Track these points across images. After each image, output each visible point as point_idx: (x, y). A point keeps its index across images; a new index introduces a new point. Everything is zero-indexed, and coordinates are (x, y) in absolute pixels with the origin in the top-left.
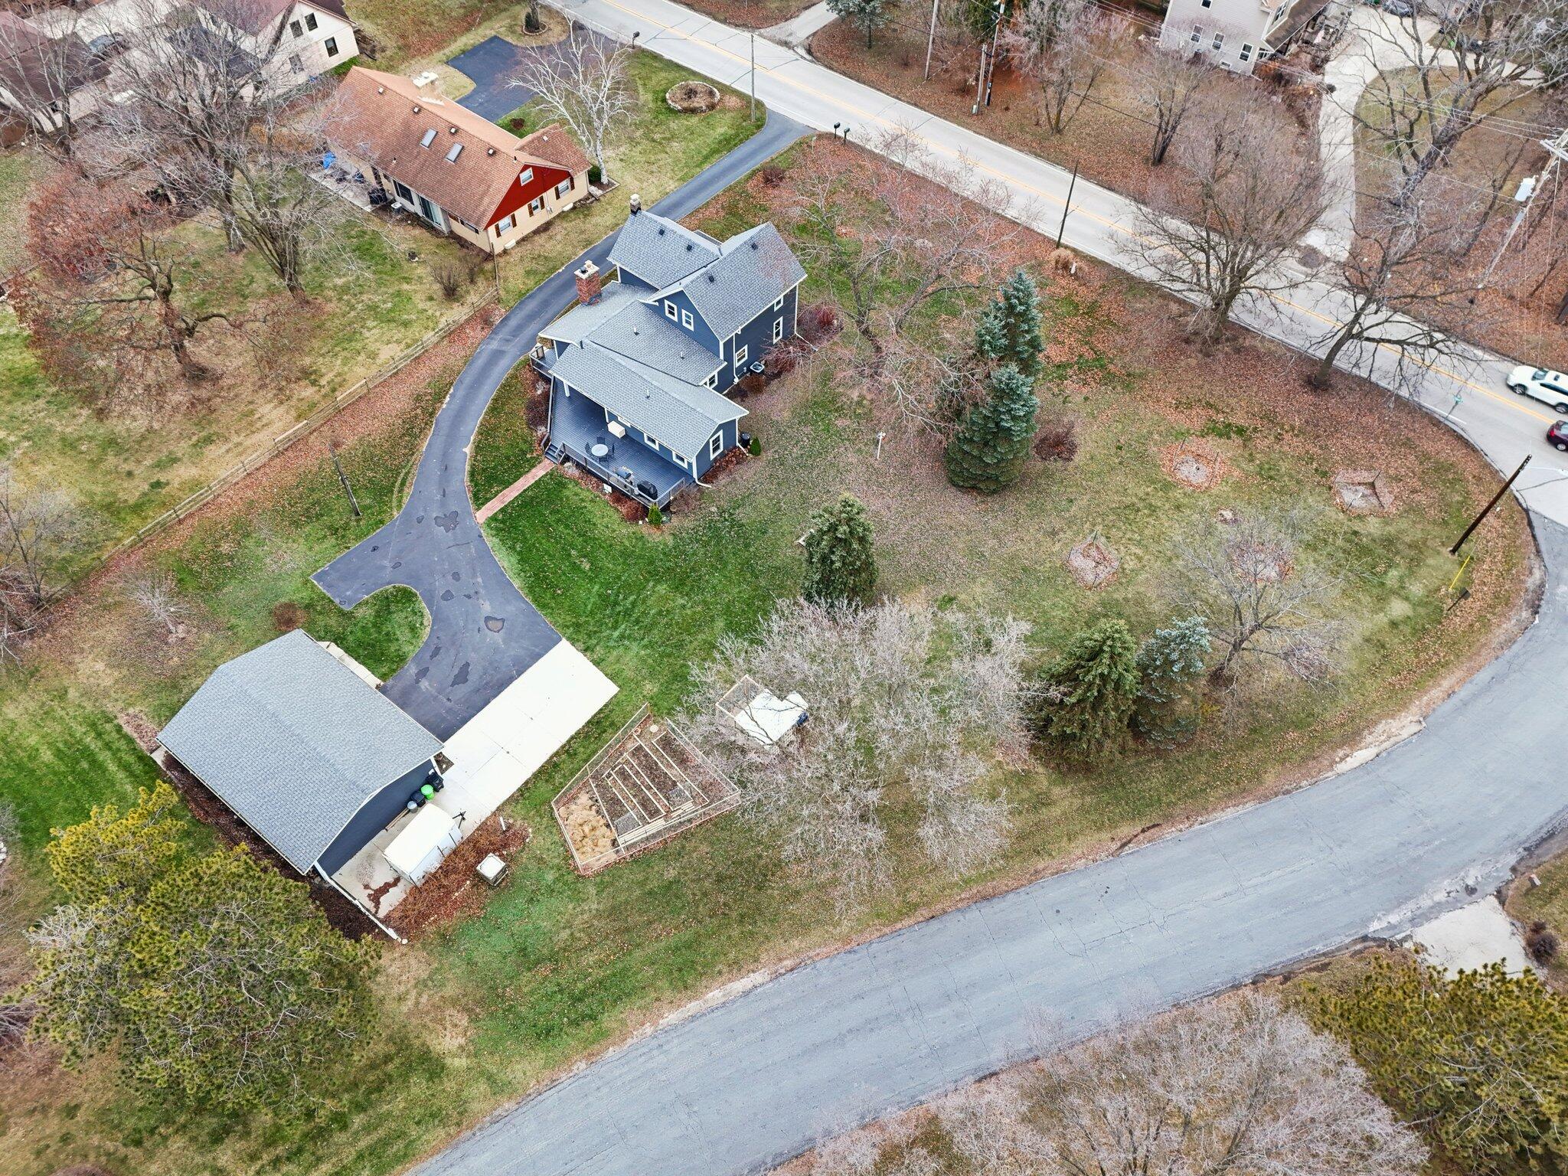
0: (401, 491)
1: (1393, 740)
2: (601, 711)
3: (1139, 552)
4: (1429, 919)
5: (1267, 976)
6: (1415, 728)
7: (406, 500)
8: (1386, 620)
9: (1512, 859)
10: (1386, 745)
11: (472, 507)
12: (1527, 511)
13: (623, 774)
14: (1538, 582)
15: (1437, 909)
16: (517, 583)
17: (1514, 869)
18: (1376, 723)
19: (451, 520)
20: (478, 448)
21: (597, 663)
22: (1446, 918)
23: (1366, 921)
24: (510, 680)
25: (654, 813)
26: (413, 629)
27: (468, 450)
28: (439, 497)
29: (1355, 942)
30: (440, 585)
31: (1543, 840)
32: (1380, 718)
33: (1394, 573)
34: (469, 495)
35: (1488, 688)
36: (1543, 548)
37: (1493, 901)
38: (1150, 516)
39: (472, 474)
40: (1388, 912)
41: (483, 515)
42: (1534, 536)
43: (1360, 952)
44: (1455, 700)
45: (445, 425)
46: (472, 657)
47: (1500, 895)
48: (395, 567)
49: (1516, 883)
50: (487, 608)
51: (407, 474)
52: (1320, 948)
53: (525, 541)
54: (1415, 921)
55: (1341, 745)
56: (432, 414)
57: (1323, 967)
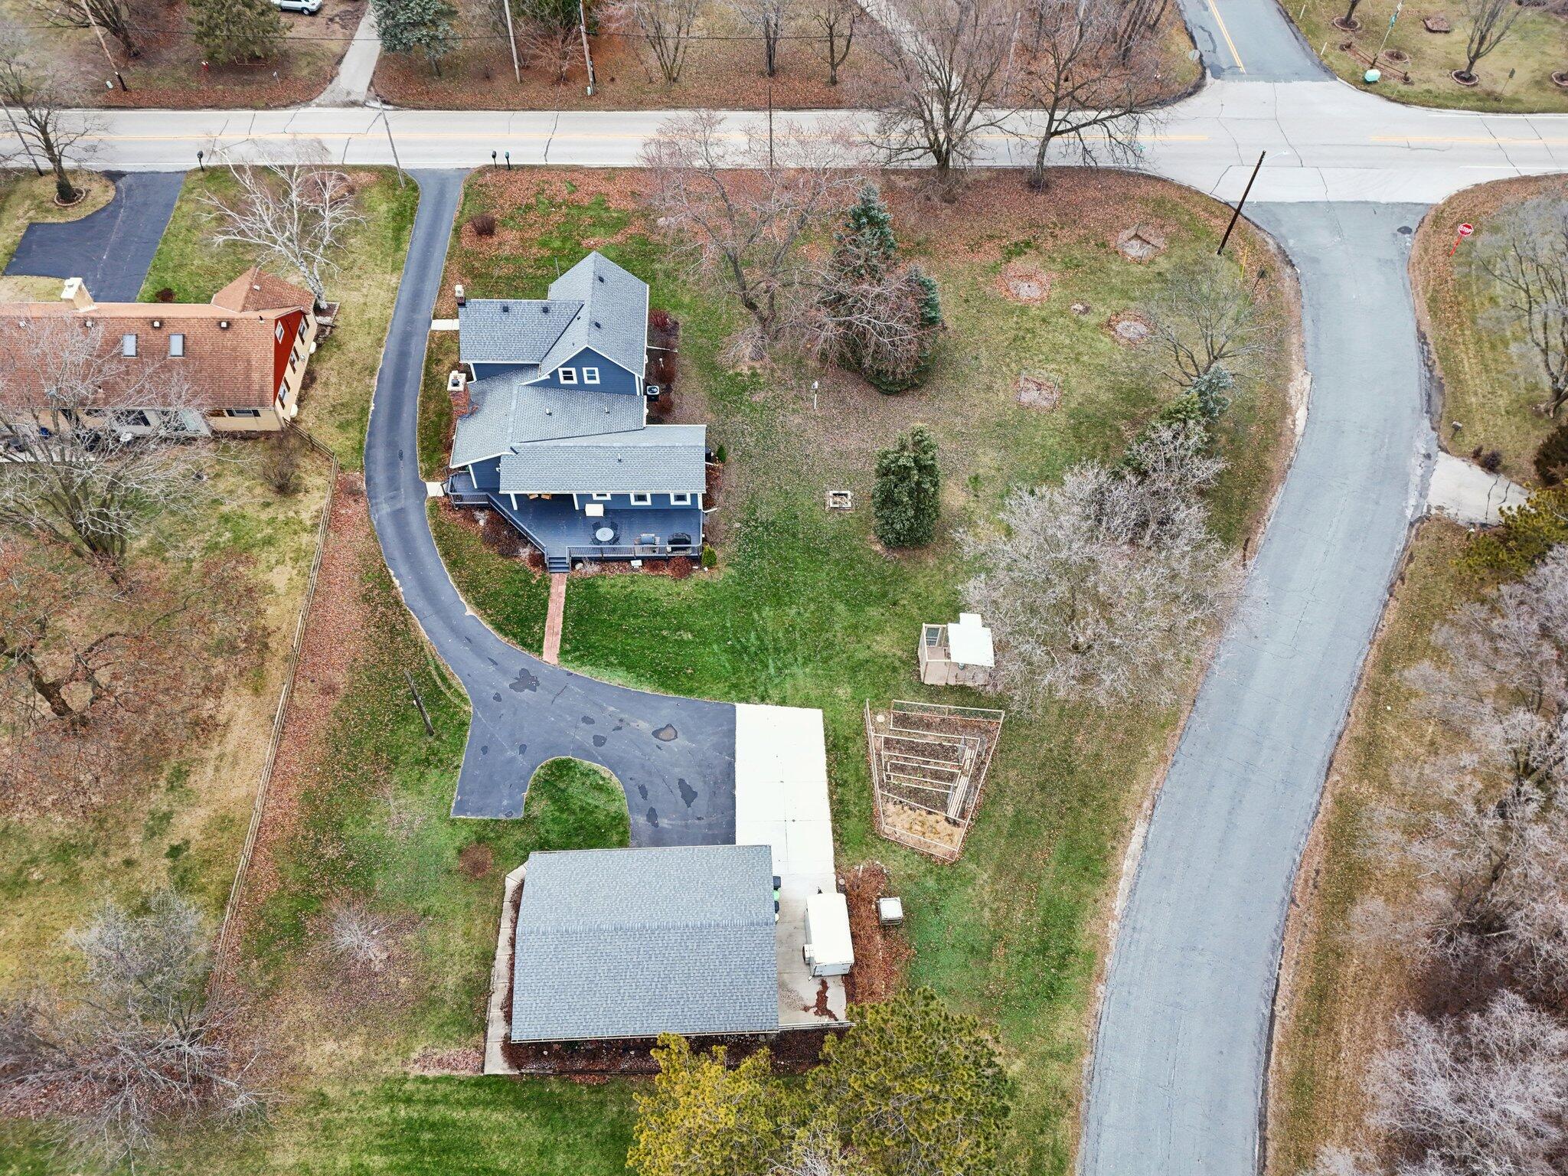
0: (450, 687)
1: (1305, 394)
2: (827, 736)
3: (1054, 366)
4: (1427, 489)
5: (1392, 585)
6: (1308, 380)
7: (464, 690)
9: (1426, 423)
10: (1305, 399)
11: (534, 656)
12: (1227, 204)
13: (896, 768)
14: (1276, 246)
15: (1425, 480)
16: (647, 689)
17: (1433, 429)
18: (1286, 390)
19: (526, 680)
20: (480, 605)
21: (783, 702)
22: (1433, 480)
23: (1402, 513)
24: (731, 768)
25: (952, 777)
26: (600, 788)
27: (470, 611)
28: (492, 668)
29: (1410, 531)
30: (583, 735)
31: (1428, 401)
32: (1285, 385)
33: (1205, 287)
34: (519, 648)
35: (1316, 328)
36: (1258, 223)
37: (1441, 454)
38: (1034, 337)
39: (499, 628)
40: (1406, 500)
41: (550, 656)
43: (1417, 534)
44: (1309, 348)
45: (421, 604)
46: (678, 772)
47: (1442, 449)
48: (523, 749)
49: (1442, 436)
50: (645, 726)
51: (437, 668)
52: (1399, 547)
53: (613, 651)
54: (1423, 494)
55: (1284, 416)
56: (398, 603)
57: (1411, 558)
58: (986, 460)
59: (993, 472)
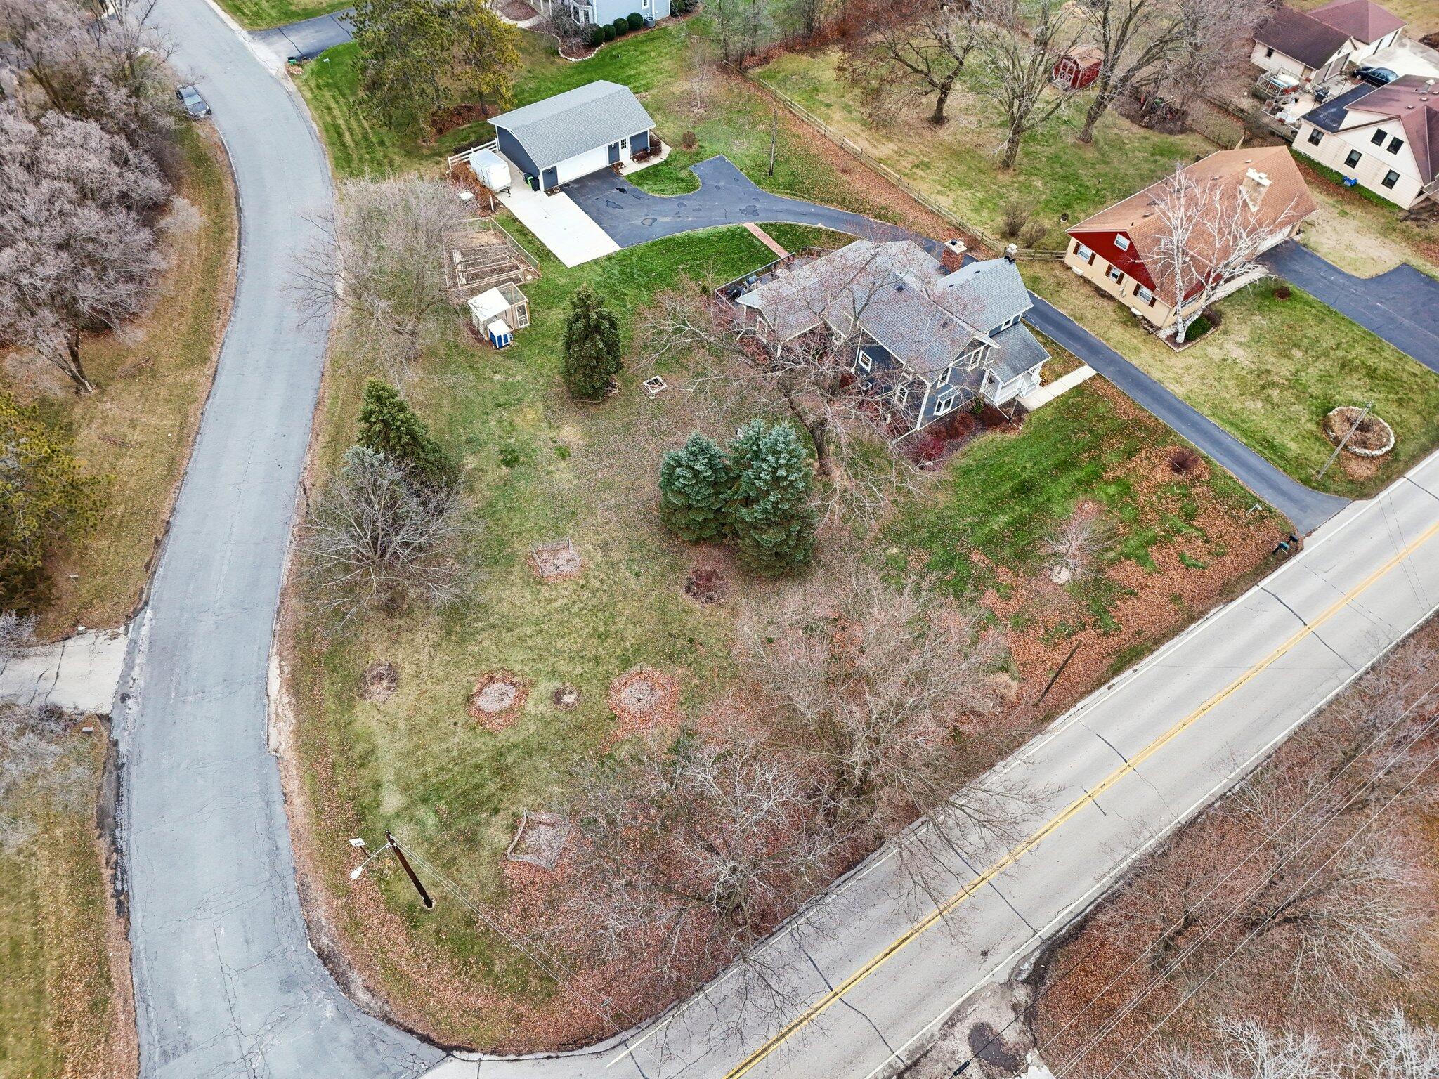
0: (787, 193)
1: (273, 717)
2: (557, 258)
3: (557, 604)
4: (128, 653)
5: (167, 532)
6: (273, 743)
7: (777, 195)
8: (385, 779)
9: (123, 748)
10: (273, 709)
11: (760, 222)
12: (448, 1050)
14: (353, 987)
15: (129, 666)
16: (679, 234)
17: (115, 744)
18: (296, 715)
19: (751, 212)
20: (819, 231)
21: (595, 261)
22: (120, 666)
23: (154, 609)
24: (600, 223)
26: (661, 190)
28: (775, 209)
29: (149, 596)
30: (692, 203)
31: (119, 786)
32: (300, 723)
33: (431, 821)
34: (772, 222)
35: (271, 836)
36: (390, 1030)
37: (105, 711)
38: (595, 630)
39: (793, 225)
40: (152, 627)
41: (751, 227)
42: (411, 1032)
43: (140, 596)
44: (278, 797)
45: (851, 218)
46: (626, 211)
47: (105, 718)
48: (717, 187)
49: (105, 738)
50: (664, 220)
51: (803, 197)
52: (160, 571)
54: (134, 642)
55: (294, 673)
56: (862, 212)
57: (147, 567)
58: (566, 476)
59: (553, 468)
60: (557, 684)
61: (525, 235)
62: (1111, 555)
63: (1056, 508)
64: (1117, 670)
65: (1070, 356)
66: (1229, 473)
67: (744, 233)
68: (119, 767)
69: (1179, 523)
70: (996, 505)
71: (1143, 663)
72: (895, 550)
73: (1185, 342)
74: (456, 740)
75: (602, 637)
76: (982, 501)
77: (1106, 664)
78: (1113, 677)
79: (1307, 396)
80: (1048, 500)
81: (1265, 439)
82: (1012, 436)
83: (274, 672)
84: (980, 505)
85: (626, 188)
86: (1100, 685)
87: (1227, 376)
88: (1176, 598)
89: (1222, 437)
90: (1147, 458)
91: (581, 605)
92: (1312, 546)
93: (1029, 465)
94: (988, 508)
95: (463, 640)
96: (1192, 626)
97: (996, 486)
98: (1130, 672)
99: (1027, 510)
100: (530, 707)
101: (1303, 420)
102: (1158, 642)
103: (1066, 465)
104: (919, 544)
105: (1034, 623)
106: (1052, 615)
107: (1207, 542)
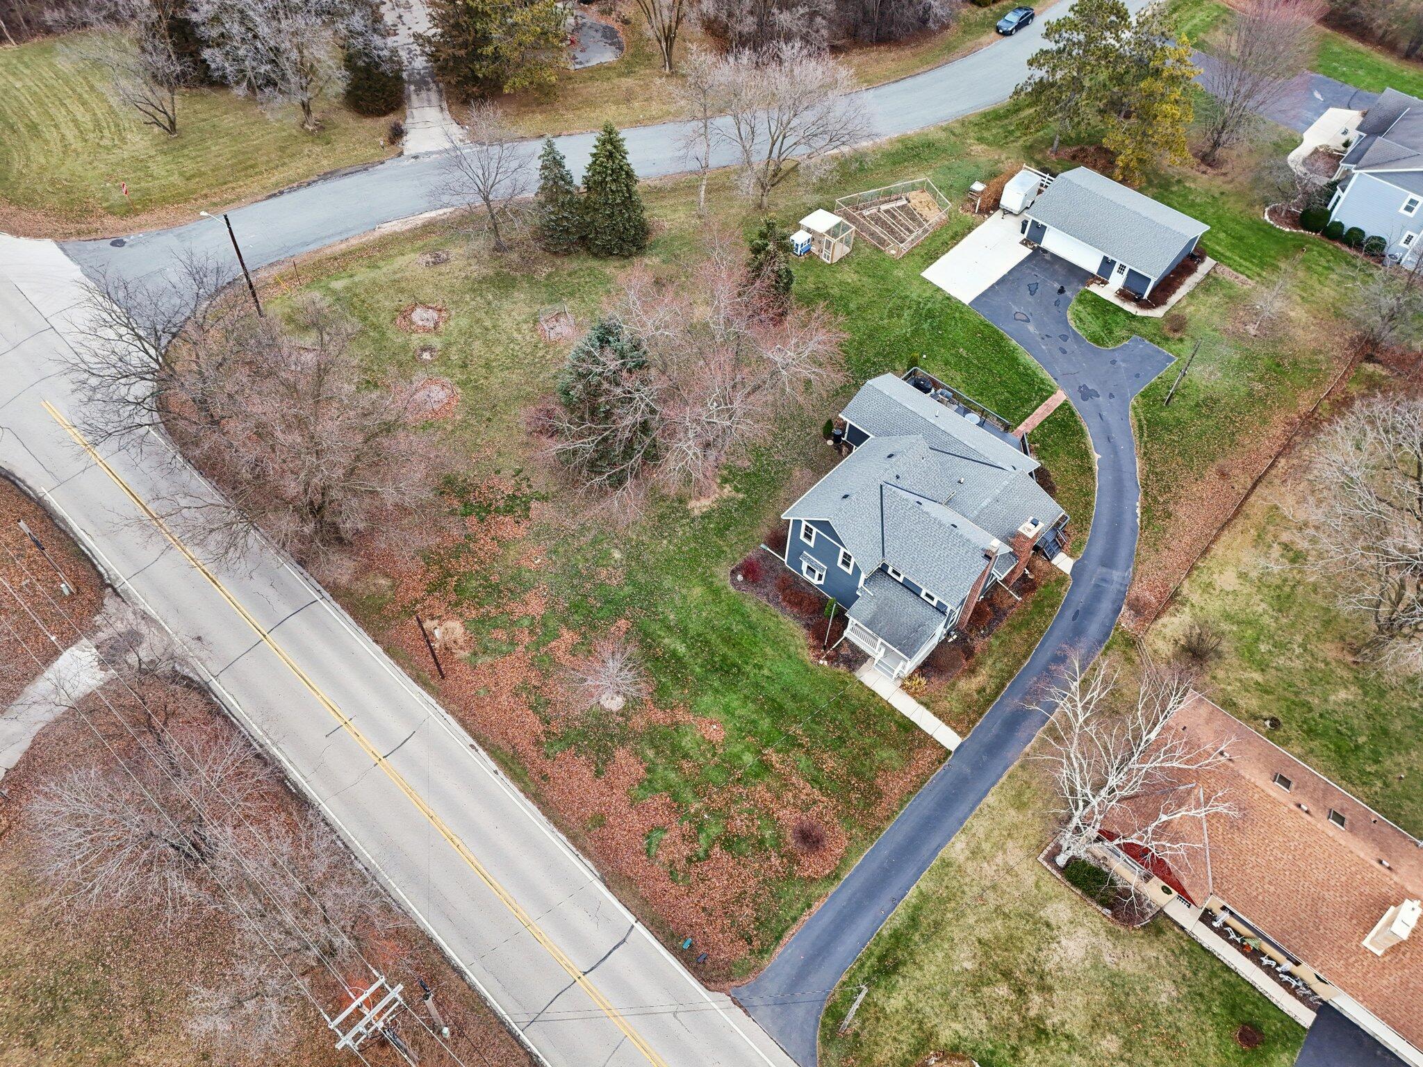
0: (1140, 420)
1: (405, 220)
3: (515, 335)
4: (450, 149)
6: (385, 225)
7: (1131, 413)
8: (356, 278)
9: (381, 166)
10: (411, 218)
11: (1071, 403)
15: (440, 152)
16: (1014, 342)
17: (382, 163)
18: (408, 230)
19: (1086, 394)
20: (1085, 455)
21: (939, 289)
22: (439, 149)
24: (998, 283)
25: (887, 211)
26: (1081, 320)
27: (1096, 456)
28: (1104, 414)
30: (1071, 345)
32: (403, 233)
34: (1078, 413)
37: (406, 153)
38: (493, 360)
39: (1081, 432)
40: (470, 153)
41: (1059, 397)
44: (345, 236)
45: (1128, 484)
46: (1030, 299)
47: (400, 154)
48: (1114, 362)
49: (386, 158)
50: (1031, 328)
51: (1141, 436)
53: (1019, 374)
54: (458, 149)
55: (442, 221)
56: (1146, 494)
57: (520, 138)
60: (439, 347)
61: (953, 238)
62: (650, 753)
63: (707, 699)
64: (493, 752)
65: (973, 722)
66: (817, 906)
67: (1044, 393)
68: (366, 169)
69: (714, 831)
70: (699, 642)
71: (508, 781)
72: (617, 555)
73: (1062, 870)
74: (387, 303)
75: (487, 366)
76: (701, 629)
77: (502, 743)
78: (485, 750)
79: (1014, 1041)
80: (717, 691)
81: (897, 965)
82: (808, 656)
83: (441, 212)
84: (694, 627)
85: (1068, 293)
86: (475, 737)
87: (1012, 924)
88: (600, 821)
89: (884, 901)
90: (815, 802)
91: (517, 348)
92: (716, 1005)
93: (766, 672)
94: (692, 633)
95: (474, 291)
96: (564, 838)
97: (727, 640)
98: (496, 768)
99: (698, 670)
100: (415, 336)
101: (957, 1026)
102: (537, 798)
103: (777, 711)
104: (629, 574)
105: (546, 675)
106: (559, 692)
107: (689, 860)
